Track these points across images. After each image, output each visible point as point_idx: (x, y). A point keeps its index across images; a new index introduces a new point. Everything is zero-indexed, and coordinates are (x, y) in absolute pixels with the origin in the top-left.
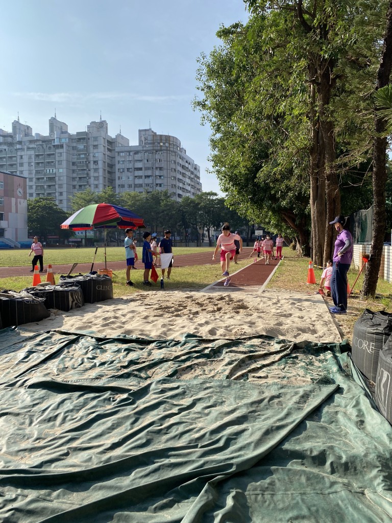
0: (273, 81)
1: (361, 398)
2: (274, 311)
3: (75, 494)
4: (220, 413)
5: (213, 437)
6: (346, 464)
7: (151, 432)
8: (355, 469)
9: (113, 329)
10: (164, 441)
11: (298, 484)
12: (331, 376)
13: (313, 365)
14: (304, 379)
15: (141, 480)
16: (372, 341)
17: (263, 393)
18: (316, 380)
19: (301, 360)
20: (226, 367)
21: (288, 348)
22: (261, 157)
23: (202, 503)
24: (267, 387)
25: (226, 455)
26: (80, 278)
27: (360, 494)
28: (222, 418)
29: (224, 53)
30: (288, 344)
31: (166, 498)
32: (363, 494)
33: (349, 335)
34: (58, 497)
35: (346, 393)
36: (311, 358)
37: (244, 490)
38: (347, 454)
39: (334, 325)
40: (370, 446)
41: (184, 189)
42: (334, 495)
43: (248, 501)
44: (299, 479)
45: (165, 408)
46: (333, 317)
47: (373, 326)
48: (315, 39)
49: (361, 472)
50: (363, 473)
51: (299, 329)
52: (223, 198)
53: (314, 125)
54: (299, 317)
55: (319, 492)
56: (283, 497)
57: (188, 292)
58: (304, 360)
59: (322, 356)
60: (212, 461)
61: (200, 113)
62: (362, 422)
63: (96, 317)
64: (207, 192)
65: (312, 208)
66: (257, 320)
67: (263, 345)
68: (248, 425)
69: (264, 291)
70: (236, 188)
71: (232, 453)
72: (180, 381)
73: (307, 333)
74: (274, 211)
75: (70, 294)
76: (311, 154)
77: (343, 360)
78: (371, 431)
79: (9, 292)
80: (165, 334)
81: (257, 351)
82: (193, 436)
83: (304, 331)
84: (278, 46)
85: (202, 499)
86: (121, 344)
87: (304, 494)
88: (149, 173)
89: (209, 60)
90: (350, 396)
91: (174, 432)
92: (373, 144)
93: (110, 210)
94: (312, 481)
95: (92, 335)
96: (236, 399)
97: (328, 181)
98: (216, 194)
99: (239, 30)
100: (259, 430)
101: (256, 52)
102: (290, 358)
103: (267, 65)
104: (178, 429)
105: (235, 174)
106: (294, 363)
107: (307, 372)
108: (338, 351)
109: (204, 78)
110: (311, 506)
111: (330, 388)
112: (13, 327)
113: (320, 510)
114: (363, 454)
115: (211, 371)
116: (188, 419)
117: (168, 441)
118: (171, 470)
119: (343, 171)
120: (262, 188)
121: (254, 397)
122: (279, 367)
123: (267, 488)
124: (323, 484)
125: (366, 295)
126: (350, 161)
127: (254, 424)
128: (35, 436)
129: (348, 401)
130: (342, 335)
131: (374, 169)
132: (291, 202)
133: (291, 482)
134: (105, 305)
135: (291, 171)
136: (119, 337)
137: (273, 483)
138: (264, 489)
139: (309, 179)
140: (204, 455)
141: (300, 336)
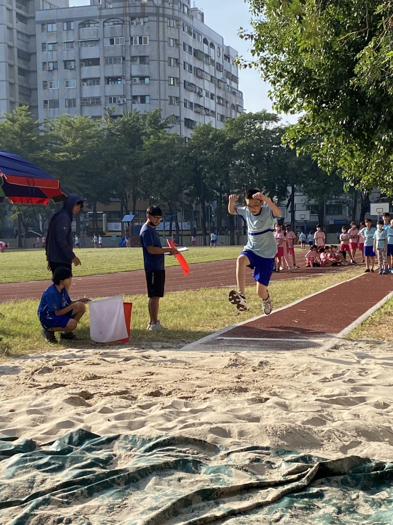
19: (330, 500)
21: (304, 475)
36: (354, 496)
41: (199, 106)
51: (362, 432)
52: (292, 126)
54: (377, 405)
58: (335, 501)
59: (384, 493)
64: (254, 113)
69: (336, 347)
83: (371, 435)
88: (116, 70)
98: (274, 118)
102: (303, 497)
106: (309, 508)
122: (269, 517)
141: (359, 448)
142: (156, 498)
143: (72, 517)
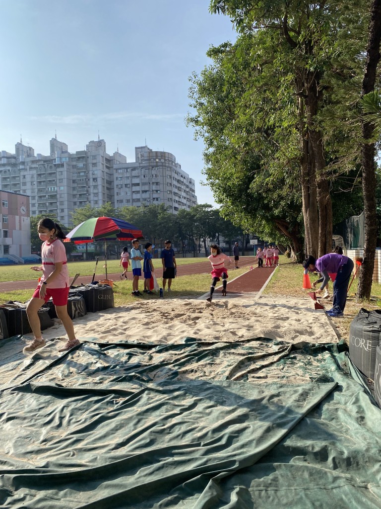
0: (262, 96)
1: (360, 394)
2: (271, 315)
3: (81, 493)
4: (222, 412)
5: (215, 436)
6: (348, 459)
7: (154, 432)
8: (358, 464)
9: (115, 335)
10: (168, 440)
11: (301, 479)
12: (330, 375)
13: (311, 365)
14: (303, 378)
15: (145, 478)
16: (369, 339)
17: (263, 392)
18: (315, 378)
19: (299, 360)
20: (225, 369)
21: (286, 349)
22: (252, 168)
23: (207, 499)
24: (266, 386)
25: (229, 452)
26: (82, 288)
27: (364, 489)
28: (223, 417)
29: (215, 71)
30: (287, 345)
31: (171, 495)
32: (366, 488)
33: (346, 336)
34: (65, 495)
35: (345, 391)
36: (309, 358)
37: (248, 486)
38: (348, 449)
39: (331, 327)
40: (371, 441)
41: (180, 202)
42: (338, 490)
43: (252, 497)
44: (302, 475)
45: (167, 409)
46: (330, 320)
47: (369, 324)
48: (301, 55)
49: (363, 467)
50: (366, 468)
51: (297, 331)
52: (218, 210)
53: (304, 136)
54: (296, 320)
55: (322, 488)
56: (286, 493)
57: (186, 300)
58: (302, 360)
59: (320, 356)
60: (215, 459)
61: (192, 128)
62: (362, 418)
63: (98, 325)
64: (202, 204)
65: (305, 215)
66: (254, 324)
67: (261, 347)
68: (249, 423)
69: (261, 297)
70: (230, 199)
71: (234, 450)
72: (182, 383)
73: (304, 335)
74: (268, 220)
75: (72, 303)
76: (302, 164)
77: (341, 359)
78: (372, 427)
79: (15, 303)
80: (165, 339)
81: (256, 353)
82: (196, 434)
83: (301, 333)
84: (266, 63)
85: (207, 495)
86: (123, 350)
87: (308, 489)
88: (146, 188)
89: (201, 78)
90: (349, 393)
91: (177, 431)
92: (361, 151)
93: (109, 223)
94: (315, 477)
95: (94, 341)
96: (236, 399)
97: (319, 188)
98: (210, 206)
99: (228, 49)
100: (260, 427)
101: (245, 68)
102: (289, 359)
103: (256, 81)
104: (180, 428)
105: (229, 186)
106: (293, 363)
107: (306, 372)
108: (336, 351)
109: (196, 96)
110: (315, 500)
111: (329, 386)
112: (19, 336)
113: (324, 505)
114: (364, 449)
115: (211, 372)
116: (190, 419)
117: (171, 440)
118: (175, 468)
119: (333, 177)
120: (256, 199)
121: (254, 396)
122: (278, 368)
123: (270, 484)
124: (325, 479)
125: (362, 297)
126: (339, 168)
127: (256, 422)
128: (42, 438)
129: (347, 398)
130: (339, 336)
131: (364, 175)
132: (283, 210)
133: (294, 478)
134: (107, 313)
135: (282, 181)
136: (121, 343)
137: (276, 479)
138: (268, 485)
139: (301, 187)
140: (207, 453)
141: (298, 338)
142: (228, 361)
143: (197, 370)
